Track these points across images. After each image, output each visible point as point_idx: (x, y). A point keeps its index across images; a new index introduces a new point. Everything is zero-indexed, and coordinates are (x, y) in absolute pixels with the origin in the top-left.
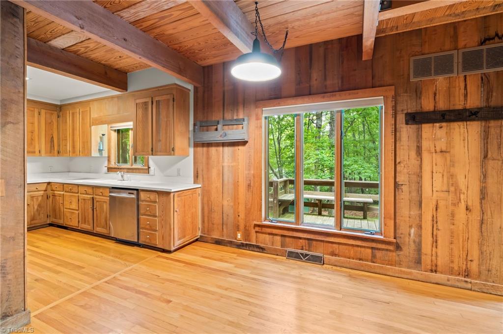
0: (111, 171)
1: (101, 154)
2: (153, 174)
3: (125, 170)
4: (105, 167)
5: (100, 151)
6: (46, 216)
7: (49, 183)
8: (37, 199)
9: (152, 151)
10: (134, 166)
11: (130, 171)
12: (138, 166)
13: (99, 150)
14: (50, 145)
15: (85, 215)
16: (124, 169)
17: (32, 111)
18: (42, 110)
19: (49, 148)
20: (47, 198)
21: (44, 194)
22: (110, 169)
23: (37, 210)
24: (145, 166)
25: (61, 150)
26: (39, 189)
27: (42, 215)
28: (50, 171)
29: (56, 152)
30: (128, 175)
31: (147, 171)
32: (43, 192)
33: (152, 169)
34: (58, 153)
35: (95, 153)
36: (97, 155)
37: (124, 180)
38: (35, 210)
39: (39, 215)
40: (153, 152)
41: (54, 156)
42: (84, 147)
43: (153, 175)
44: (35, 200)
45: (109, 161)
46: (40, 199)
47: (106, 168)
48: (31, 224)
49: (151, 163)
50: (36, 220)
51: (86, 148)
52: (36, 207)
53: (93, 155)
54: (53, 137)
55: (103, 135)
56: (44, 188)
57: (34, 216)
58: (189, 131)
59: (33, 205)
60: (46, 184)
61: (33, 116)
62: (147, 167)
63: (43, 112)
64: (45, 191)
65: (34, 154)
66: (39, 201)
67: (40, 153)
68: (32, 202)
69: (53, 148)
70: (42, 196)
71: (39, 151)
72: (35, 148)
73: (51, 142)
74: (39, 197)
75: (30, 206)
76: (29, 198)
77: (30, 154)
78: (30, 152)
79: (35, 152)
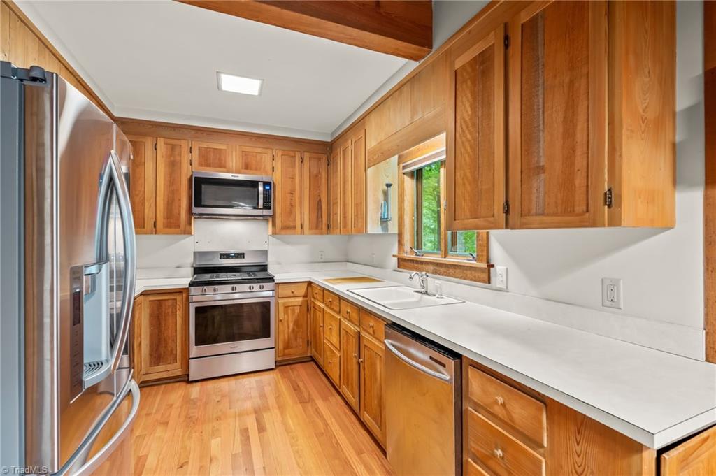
0: (405, 267)
1: (385, 228)
2: (503, 286)
3: (431, 268)
4: (394, 256)
5: (384, 221)
6: (306, 342)
7: (310, 283)
8: (293, 311)
9: (507, 212)
10: (450, 260)
11: (442, 270)
12: (461, 257)
13: (381, 219)
14: (316, 214)
15: (347, 369)
16: (427, 263)
17: (292, 157)
18: (305, 153)
19: (315, 220)
20: (308, 310)
21: (303, 302)
22: (403, 263)
23: (294, 329)
24: (481, 261)
25: (332, 223)
26: (296, 293)
27: (300, 341)
28: (320, 260)
29: (324, 227)
30: (437, 281)
31: (485, 276)
32: (301, 299)
33: (499, 269)
34: (328, 228)
35: (374, 228)
36: (378, 230)
37: (426, 293)
38: (290, 330)
39: (296, 339)
40: (510, 217)
41: (321, 234)
42: (357, 215)
43: (500, 290)
44: (290, 311)
45: (400, 243)
46: (297, 310)
47: (396, 259)
48: (284, 355)
49: (497, 253)
50: (291, 348)
51: (359, 216)
52: (291, 325)
53: (370, 231)
54: (320, 201)
55: (388, 185)
56: (303, 292)
57: (288, 342)
58: (674, 114)
59: (288, 321)
60: (306, 284)
61: (293, 166)
62: (484, 265)
63: (307, 156)
64: (304, 297)
65: (293, 231)
66: (296, 314)
67: (302, 228)
68: (286, 316)
69: (320, 220)
70: (300, 306)
71: (302, 225)
72: (295, 220)
73: (318, 209)
74: (296, 307)
75: (282, 324)
76: (281, 309)
77: (289, 231)
78: (289, 228)
79: (294, 228)
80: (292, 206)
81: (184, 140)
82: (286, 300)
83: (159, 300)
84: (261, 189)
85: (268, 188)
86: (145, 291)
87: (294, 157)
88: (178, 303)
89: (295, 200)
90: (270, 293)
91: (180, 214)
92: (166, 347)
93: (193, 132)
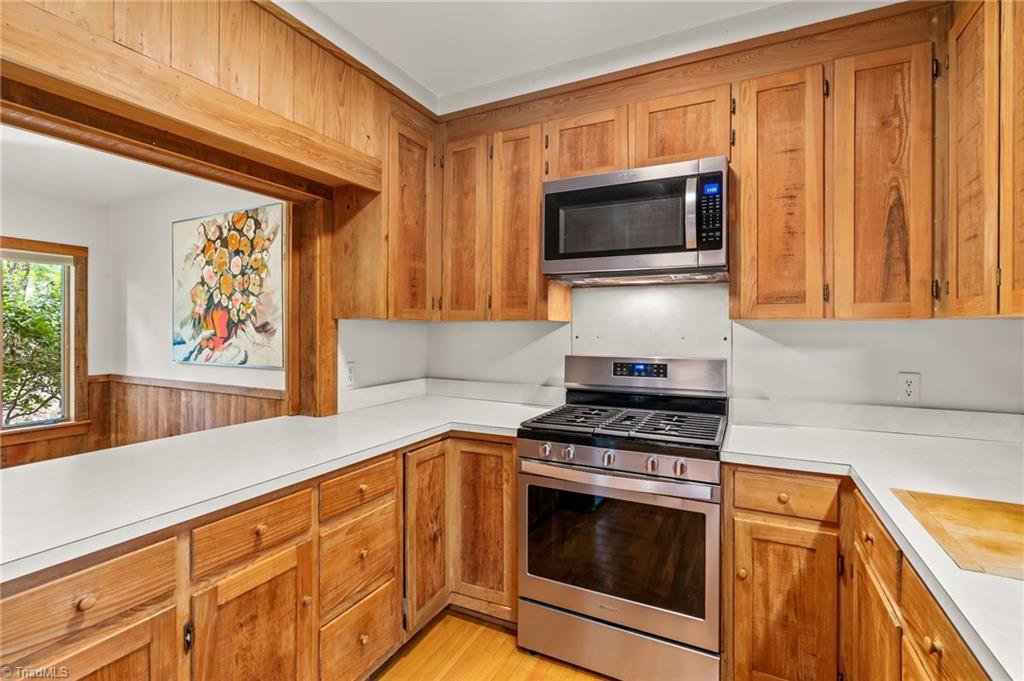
6: (834, 677)
7: (846, 485)
8: (785, 561)
14: (881, 253)
18: (841, 62)
19: (876, 270)
21: (820, 538)
23: (784, 620)
25: (951, 276)
26: (795, 505)
27: (810, 662)
28: (902, 398)
29: (918, 292)
32: (813, 529)
34: (936, 296)
38: (773, 618)
39: (794, 651)
41: (907, 315)
44: (772, 559)
46: (799, 562)
52: (777, 603)
54: (899, 204)
56: (822, 507)
59: (765, 586)
63: (843, 70)
64: (825, 524)
65: (795, 308)
66: (796, 572)
67: (826, 299)
68: (759, 570)
69: (900, 267)
70: (812, 550)
71: (826, 288)
72: (802, 276)
73: (889, 234)
74: (794, 551)
75: (748, 589)
76: (743, 543)
77: (781, 310)
78: (781, 299)
79: (800, 298)
80: (790, 232)
81: (534, 124)
82: (759, 520)
83: (476, 454)
84: (691, 197)
85: (714, 190)
86: (452, 431)
87: (798, 86)
88: (506, 466)
89: (803, 213)
90: (704, 492)
91: (527, 279)
92: (486, 551)
93: (550, 102)
